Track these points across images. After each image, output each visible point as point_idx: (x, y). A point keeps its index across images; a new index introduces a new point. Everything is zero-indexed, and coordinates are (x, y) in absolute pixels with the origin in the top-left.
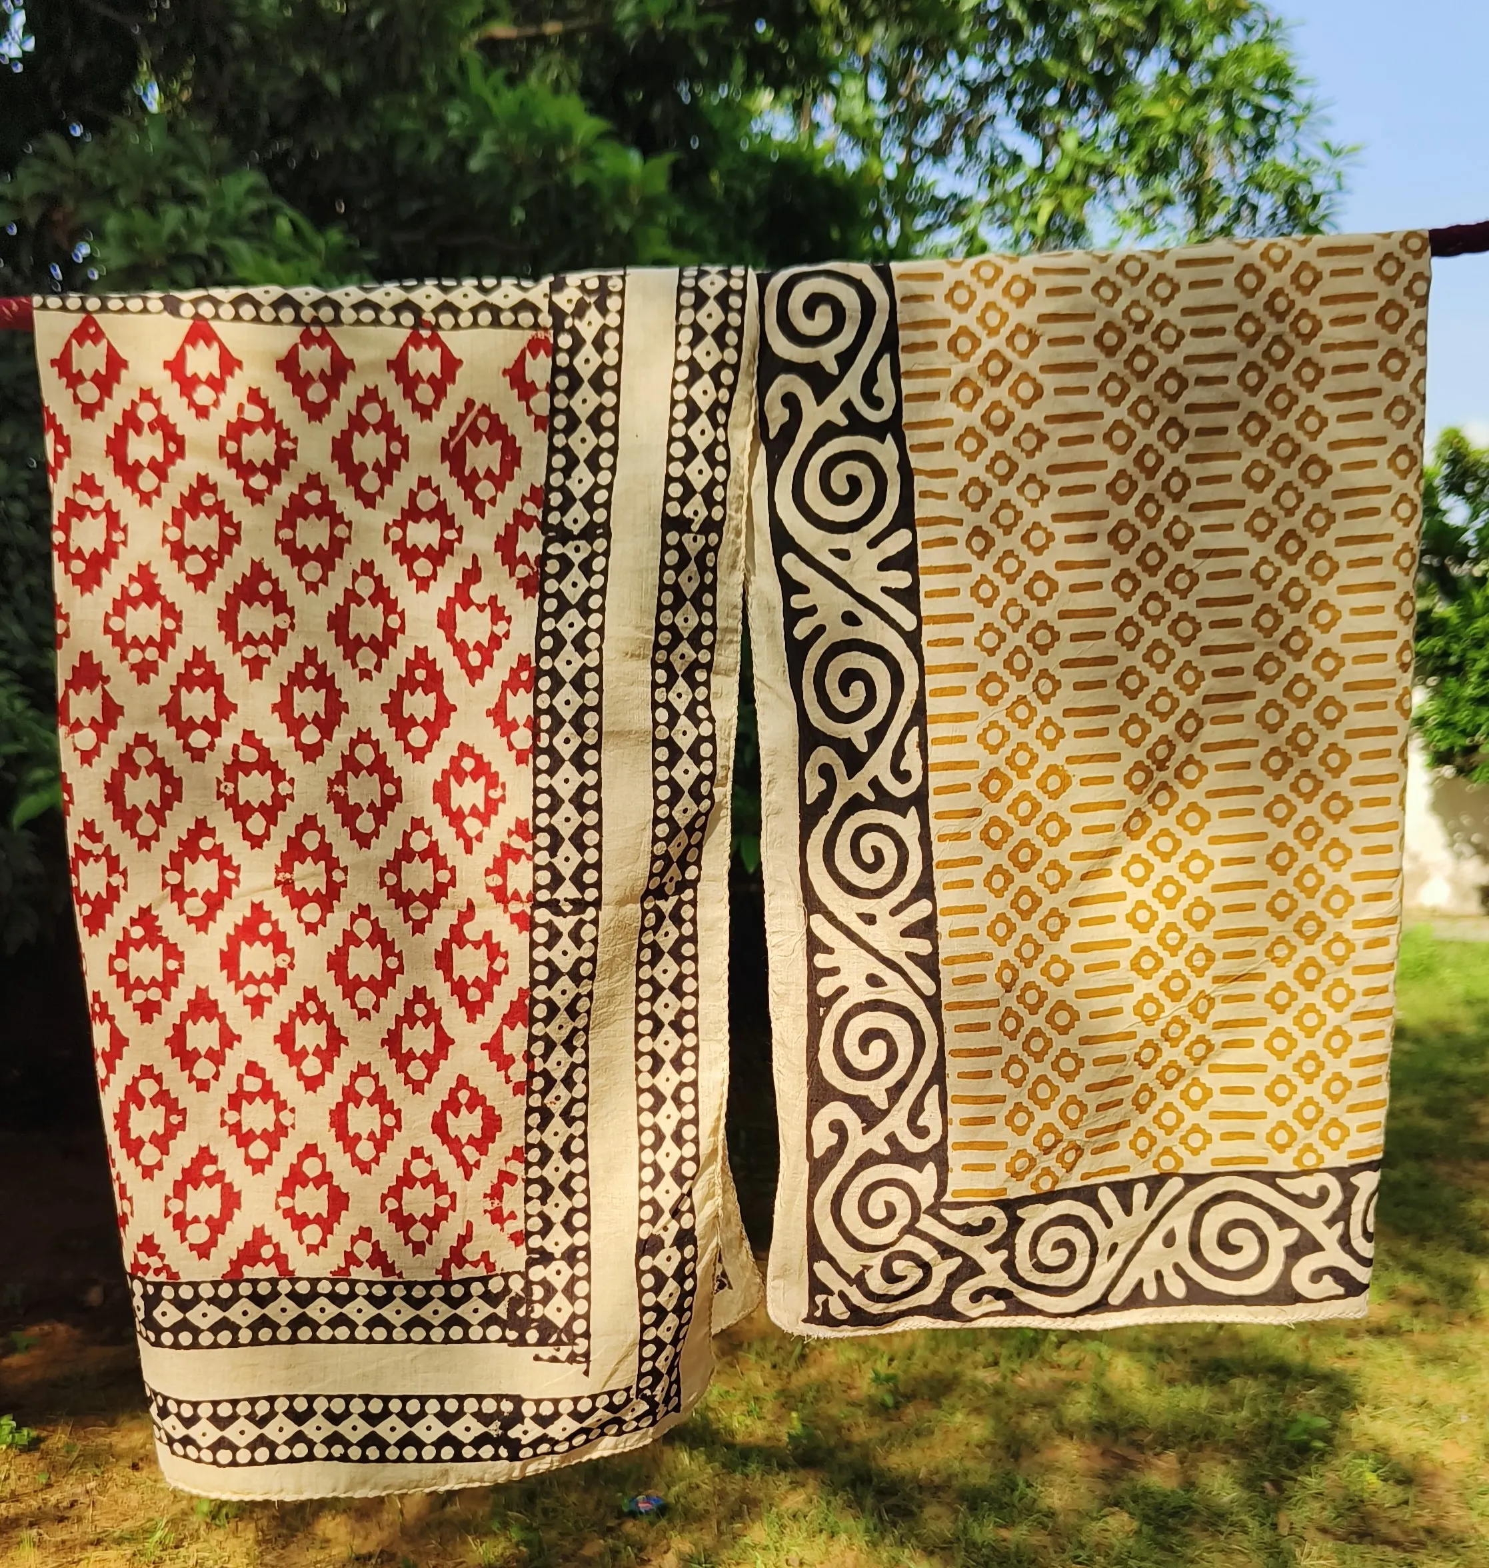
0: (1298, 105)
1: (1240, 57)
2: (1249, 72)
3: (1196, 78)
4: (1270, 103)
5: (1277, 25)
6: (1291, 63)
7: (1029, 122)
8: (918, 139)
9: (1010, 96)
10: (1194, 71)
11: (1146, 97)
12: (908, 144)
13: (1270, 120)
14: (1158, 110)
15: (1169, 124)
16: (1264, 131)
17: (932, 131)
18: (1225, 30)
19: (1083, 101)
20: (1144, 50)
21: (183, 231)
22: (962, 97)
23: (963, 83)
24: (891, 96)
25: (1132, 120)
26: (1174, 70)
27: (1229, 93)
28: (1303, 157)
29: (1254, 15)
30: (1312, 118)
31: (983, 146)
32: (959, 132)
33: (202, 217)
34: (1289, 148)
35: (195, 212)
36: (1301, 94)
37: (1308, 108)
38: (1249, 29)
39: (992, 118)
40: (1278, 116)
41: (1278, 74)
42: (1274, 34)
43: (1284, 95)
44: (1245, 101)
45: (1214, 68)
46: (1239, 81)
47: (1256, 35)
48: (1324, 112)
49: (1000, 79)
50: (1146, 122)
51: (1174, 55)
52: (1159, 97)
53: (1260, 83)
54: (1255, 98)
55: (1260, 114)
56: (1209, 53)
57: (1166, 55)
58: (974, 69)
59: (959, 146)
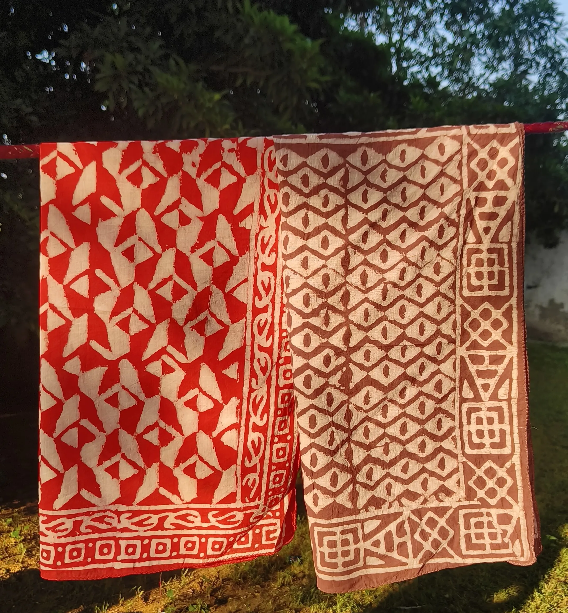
0: (557, 23)
3: (516, 11)
4: (547, 22)
6: (555, 7)
10: (515, 8)
13: (546, 29)
16: (543, 33)
21: (134, 63)
28: (558, 44)
30: (562, 28)
33: (141, 58)
34: (553, 40)
35: (139, 56)
36: (558, 19)
37: (561, 24)
40: (548, 27)
41: (549, 10)
43: (552, 19)
44: (536, 21)
51: (507, 2)
53: (542, 14)
54: (540, 20)
55: (542, 26)
57: (504, 3)
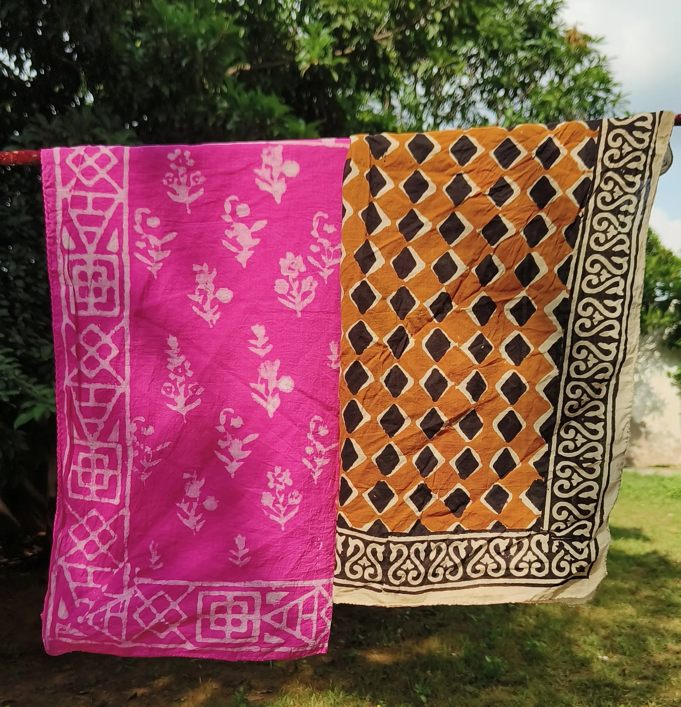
1: (587, 73)
2: (591, 80)
3: (567, 83)
4: (601, 94)
5: (604, 59)
6: (610, 76)
7: (491, 104)
8: (440, 113)
9: (482, 92)
10: (566, 80)
11: (544, 91)
12: (436, 116)
13: (601, 102)
14: (550, 98)
15: (554, 105)
16: (598, 106)
17: (446, 108)
18: (580, 61)
19: (515, 95)
20: (543, 71)
22: (460, 93)
23: (460, 87)
24: (428, 94)
25: (537, 103)
26: (557, 80)
27: (581, 90)
29: (593, 55)
30: (621, 100)
31: (470, 115)
32: (459, 109)
36: (616, 90)
37: (619, 96)
38: (591, 62)
39: (474, 102)
40: (605, 100)
41: (605, 81)
42: (602, 63)
43: (608, 91)
44: (589, 93)
45: (575, 79)
46: (586, 85)
47: (594, 64)
48: (626, 98)
49: (477, 85)
50: (544, 104)
51: (557, 73)
52: (550, 92)
53: (596, 85)
54: (594, 92)
55: (596, 99)
56: (571, 72)
57: (553, 73)
58: (465, 81)
59: (459, 115)
